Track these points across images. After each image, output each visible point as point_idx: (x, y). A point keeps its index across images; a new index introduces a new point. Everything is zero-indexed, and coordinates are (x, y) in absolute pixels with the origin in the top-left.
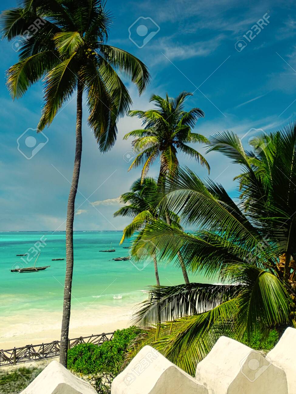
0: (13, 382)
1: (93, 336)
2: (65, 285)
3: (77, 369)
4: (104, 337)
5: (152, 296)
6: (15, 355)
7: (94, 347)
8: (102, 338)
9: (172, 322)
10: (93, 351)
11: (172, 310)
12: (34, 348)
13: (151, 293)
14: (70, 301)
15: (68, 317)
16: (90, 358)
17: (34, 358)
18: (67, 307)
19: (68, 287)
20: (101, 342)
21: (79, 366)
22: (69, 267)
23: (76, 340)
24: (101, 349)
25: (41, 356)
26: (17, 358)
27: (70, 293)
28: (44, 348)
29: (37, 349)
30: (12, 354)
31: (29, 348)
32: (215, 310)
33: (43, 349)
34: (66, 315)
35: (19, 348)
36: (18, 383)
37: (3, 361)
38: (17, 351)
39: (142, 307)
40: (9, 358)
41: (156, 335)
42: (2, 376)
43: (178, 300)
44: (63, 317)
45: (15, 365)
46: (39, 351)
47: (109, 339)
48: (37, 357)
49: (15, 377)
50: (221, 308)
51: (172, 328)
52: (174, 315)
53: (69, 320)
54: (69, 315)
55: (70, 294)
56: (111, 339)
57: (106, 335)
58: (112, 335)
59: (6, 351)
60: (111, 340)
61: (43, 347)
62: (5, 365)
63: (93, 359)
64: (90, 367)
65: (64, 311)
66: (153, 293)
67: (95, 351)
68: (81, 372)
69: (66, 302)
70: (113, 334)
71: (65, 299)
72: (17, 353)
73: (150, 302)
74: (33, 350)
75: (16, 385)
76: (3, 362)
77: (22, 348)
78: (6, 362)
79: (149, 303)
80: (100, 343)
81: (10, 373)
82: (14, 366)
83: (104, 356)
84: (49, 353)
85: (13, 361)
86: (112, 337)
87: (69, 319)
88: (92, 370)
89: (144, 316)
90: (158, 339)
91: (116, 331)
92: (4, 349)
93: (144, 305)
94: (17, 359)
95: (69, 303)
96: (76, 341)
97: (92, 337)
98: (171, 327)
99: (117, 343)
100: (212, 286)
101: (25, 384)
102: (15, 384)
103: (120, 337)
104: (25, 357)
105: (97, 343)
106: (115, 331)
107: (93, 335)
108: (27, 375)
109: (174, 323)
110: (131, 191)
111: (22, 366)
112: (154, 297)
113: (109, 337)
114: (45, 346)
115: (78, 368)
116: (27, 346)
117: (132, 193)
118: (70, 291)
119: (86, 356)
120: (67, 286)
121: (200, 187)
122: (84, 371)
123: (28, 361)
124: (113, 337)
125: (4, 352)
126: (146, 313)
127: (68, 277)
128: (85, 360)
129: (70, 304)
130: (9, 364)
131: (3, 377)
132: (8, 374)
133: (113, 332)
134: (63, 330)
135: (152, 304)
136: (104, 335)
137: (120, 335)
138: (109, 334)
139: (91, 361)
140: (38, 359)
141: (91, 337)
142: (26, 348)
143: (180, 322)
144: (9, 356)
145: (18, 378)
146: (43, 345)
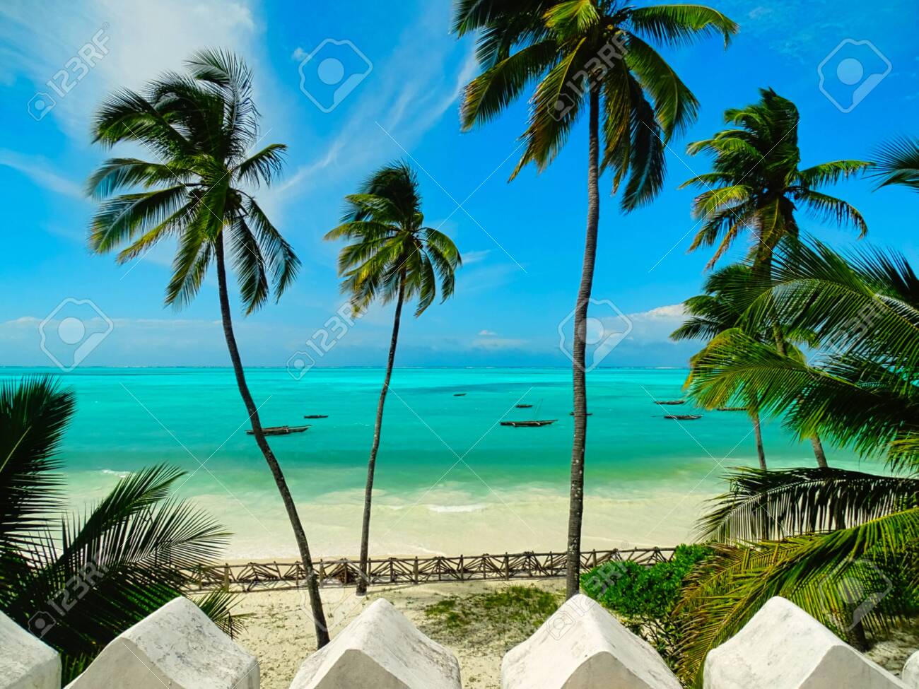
0: (503, 608)
1: (636, 550)
2: (573, 457)
3: (607, 602)
4: (657, 555)
5: (738, 489)
6: (508, 566)
7: (638, 571)
8: (653, 556)
9: (779, 542)
10: (636, 576)
11: (780, 519)
12: (537, 557)
13: (735, 483)
14: (581, 486)
15: (578, 513)
16: (630, 587)
17: (538, 573)
18: (576, 495)
19: (577, 461)
20: (652, 562)
21: (611, 597)
22: (580, 428)
23: (605, 553)
24: (650, 574)
25: (549, 572)
26: (511, 570)
27: (581, 472)
28: (554, 560)
29: (542, 560)
30: (503, 563)
31: (529, 557)
32: (870, 527)
33: (552, 562)
34: (575, 509)
35: (514, 556)
36: (511, 609)
37: (490, 572)
38: (510, 558)
39: (716, 505)
40: (499, 568)
41: (743, 563)
42: (488, 594)
43: (794, 500)
44: (571, 512)
45: (508, 580)
46: (545, 564)
47: (668, 559)
48: (542, 574)
49: (507, 600)
50: (885, 525)
51: (778, 553)
52: (784, 529)
53: (581, 519)
54: (580, 509)
55: (582, 475)
56: (670, 559)
57: (661, 552)
58: (672, 552)
59: (493, 557)
60: (670, 561)
61: (552, 559)
62: (493, 578)
63: (638, 588)
64: (630, 603)
65: (571, 502)
66: (739, 483)
67: (639, 577)
68: (614, 609)
69: (575, 488)
70: (674, 550)
71: (573, 482)
72: (510, 563)
73: (733, 499)
74: (536, 560)
75: (508, 613)
76: (490, 574)
77: (518, 556)
78: (494, 575)
79: (731, 501)
80: (651, 565)
81: (500, 592)
82: (507, 582)
83: (656, 587)
84: (561, 569)
85: (504, 574)
86: (672, 557)
87: (580, 516)
88: (635, 608)
89: (722, 524)
90: (747, 571)
91: (680, 545)
92: (490, 554)
93: (721, 503)
94: (511, 572)
95: (579, 489)
96: (606, 556)
97: (636, 553)
98: (776, 551)
99: (681, 569)
100: (870, 478)
101: (522, 613)
102: (507, 611)
103: (686, 557)
104: (524, 570)
105: (645, 563)
106: (678, 547)
107: (638, 548)
108: (526, 600)
109: (782, 545)
110: (703, 293)
111: (519, 585)
112: (740, 490)
113: (667, 555)
114: (554, 556)
115: (609, 601)
116: (526, 553)
117: (704, 297)
118: (582, 469)
119: (623, 584)
120: (575, 460)
121: (841, 273)
122: (620, 608)
123: (527, 577)
124: (674, 557)
125: (491, 558)
126: (727, 518)
127: (578, 444)
128: (623, 589)
129: (582, 491)
130: (498, 578)
131: (489, 596)
132: (496, 594)
133: (674, 547)
134: (571, 534)
135: (736, 502)
136: (657, 551)
137: (687, 553)
138: (666, 550)
139: (633, 594)
140: (544, 577)
141: (633, 551)
142: (524, 555)
143: (794, 543)
144: (498, 565)
145: (511, 602)
146: (551, 554)
